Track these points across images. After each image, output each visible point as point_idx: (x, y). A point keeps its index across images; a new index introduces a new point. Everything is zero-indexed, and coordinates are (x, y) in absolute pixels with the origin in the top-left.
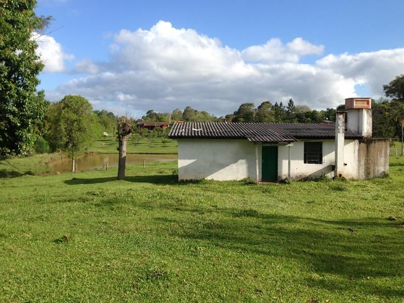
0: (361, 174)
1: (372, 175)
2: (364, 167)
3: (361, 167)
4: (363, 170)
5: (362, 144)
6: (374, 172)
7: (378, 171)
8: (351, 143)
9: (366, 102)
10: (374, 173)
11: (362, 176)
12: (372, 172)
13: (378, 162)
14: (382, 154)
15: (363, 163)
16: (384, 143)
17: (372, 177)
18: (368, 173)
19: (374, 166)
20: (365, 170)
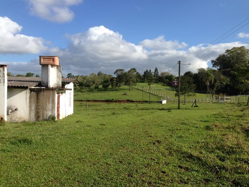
0: (32, 118)
1: (41, 118)
2: (34, 111)
3: (32, 112)
4: (34, 114)
5: (32, 92)
6: (43, 115)
7: (46, 115)
8: (23, 92)
9: (52, 60)
10: (43, 117)
11: (33, 119)
12: (41, 116)
13: (47, 108)
14: (50, 101)
15: (33, 108)
16: (51, 92)
17: (41, 119)
18: (37, 117)
19: (43, 111)
20: (35, 114)
